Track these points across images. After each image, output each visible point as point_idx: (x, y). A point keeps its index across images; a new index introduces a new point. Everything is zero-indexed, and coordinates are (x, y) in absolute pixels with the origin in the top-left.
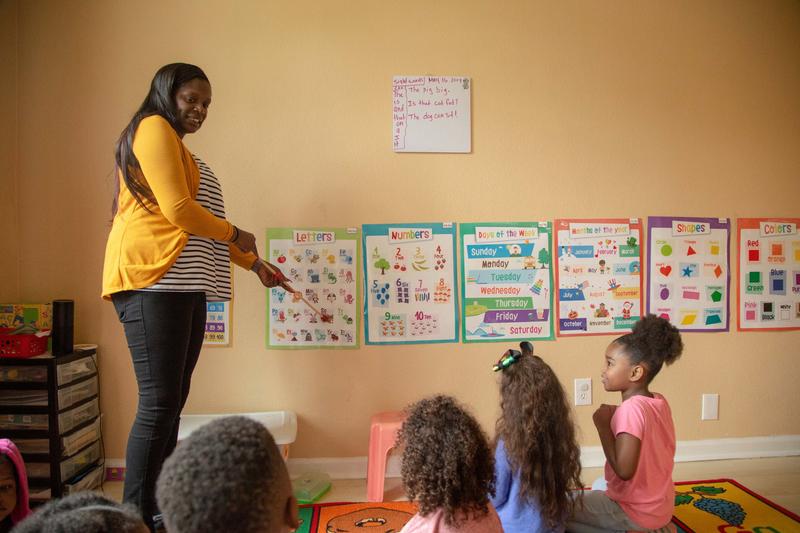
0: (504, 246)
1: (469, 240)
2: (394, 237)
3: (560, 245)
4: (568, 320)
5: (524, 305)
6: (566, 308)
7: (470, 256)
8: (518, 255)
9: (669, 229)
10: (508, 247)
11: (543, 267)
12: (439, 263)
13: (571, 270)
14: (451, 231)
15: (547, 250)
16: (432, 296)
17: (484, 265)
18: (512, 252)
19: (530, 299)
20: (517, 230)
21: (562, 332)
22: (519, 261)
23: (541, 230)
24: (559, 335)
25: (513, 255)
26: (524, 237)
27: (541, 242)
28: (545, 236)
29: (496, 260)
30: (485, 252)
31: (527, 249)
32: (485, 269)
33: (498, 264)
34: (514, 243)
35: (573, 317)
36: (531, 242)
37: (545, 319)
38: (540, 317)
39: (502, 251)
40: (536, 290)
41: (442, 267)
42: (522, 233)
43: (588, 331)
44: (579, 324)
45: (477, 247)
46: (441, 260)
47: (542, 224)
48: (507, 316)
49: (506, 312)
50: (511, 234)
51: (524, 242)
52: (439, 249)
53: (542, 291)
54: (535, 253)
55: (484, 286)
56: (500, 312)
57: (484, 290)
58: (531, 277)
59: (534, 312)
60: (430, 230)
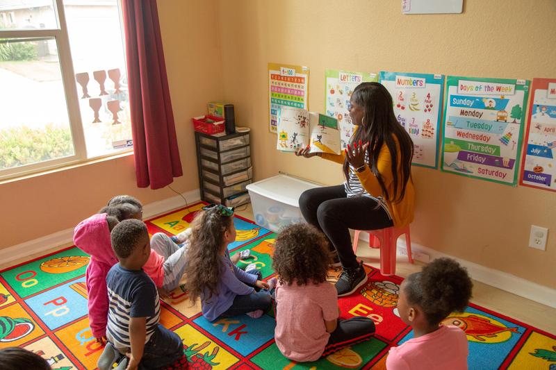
0: (481, 99)
1: (452, 90)
2: (399, 83)
3: (535, 103)
4: (532, 173)
5: (492, 152)
6: (532, 162)
7: (452, 105)
8: (492, 109)
10: (484, 100)
11: (514, 122)
12: (427, 107)
13: (542, 128)
14: (440, 82)
15: (521, 106)
16: (421, 132)
17: (462, 113)
18: (487, 104)
19: (498, 148)
20: (495, 85)
21: (524, 182)
22: (492, 114)
23: (518, 87)
24: (521, 184)
25: (488, 108)
26: (501, 93)
27: (516, 99)
28: (521, 93)
29: (472, 110)
30: (465, 102)
31: (502, 103)
32: (462, 116)
33: (473, 114)
34: (490, 97)
35: (538, 170)
36: (506, 98)
37: (510, 167)
38: (506, 164)
39: (479, 103)
40: (505, 141)
41: (429, 110)
42: (499, 89)
43: (551, 187)
44: (543, 179)
45: (458, 98)
46: (429, 104)
47: (522, 81)
48: (476, 158)
49: (476, 155)
50: (489, 89)
51: (499, 97)
52: (429, 96)
53: (510, 143)
54: (509, 108)
55: (460, 130)
56: (471, 154)
57: (459, 134)
58: (501, 129)
59: (501, 159)
60: (424, 80)
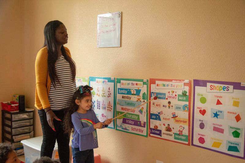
0: (130, 89)
1: (119, 85)
2: (97, 82)
3: (151, 91)
4: (154, 129)
5: (135, 118)
6: (154, 123)
7: (119, 93)
8: (135, 95)
9: (205, 87)
10: (131, 90)
11: (144, 102)
12: (109, 94)
13: (155, 105)
14: (113, 81)
15: (146, 93)
16: (106, 108)
17: (123, 97)
18: (132, 93)
19: (138, 116)
20: (135, 82)
22: (135, 97)
23: (144, 83)
24: (150, 136)
25: (133, 94)
26: (138, 86)
27: (144, 89)
28: (145, 86)
29: (127, 95)
30: (123, 91)
31: (138, 91)
32: (123, 99)
33: (127, 98)
34: (133, 88)
35: (156, 128)
36: (140, 89)
37: (144, 127)
38: (142, 125)
39: (129, 92)
40: (141, 112)
41: (110, 96)
42: (137, 84)
43: (162, 137)
44: (158, 132)
45: (121, 89)
46: (110, 93)
47: (145, 80)
48: (130, 122)
49: (130, 120)
50: (133, 84)
51: (137, 89)
52: (109, 89)
53: (143, 113)
54: (141, 95)
55: (122, 107)
56: (128, 119)
57: (122, 109)
58: (139, 106)
59: (140, 122)
60: (107, 80)
